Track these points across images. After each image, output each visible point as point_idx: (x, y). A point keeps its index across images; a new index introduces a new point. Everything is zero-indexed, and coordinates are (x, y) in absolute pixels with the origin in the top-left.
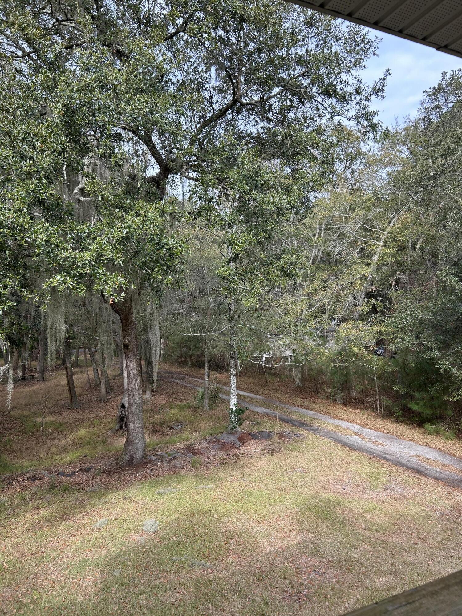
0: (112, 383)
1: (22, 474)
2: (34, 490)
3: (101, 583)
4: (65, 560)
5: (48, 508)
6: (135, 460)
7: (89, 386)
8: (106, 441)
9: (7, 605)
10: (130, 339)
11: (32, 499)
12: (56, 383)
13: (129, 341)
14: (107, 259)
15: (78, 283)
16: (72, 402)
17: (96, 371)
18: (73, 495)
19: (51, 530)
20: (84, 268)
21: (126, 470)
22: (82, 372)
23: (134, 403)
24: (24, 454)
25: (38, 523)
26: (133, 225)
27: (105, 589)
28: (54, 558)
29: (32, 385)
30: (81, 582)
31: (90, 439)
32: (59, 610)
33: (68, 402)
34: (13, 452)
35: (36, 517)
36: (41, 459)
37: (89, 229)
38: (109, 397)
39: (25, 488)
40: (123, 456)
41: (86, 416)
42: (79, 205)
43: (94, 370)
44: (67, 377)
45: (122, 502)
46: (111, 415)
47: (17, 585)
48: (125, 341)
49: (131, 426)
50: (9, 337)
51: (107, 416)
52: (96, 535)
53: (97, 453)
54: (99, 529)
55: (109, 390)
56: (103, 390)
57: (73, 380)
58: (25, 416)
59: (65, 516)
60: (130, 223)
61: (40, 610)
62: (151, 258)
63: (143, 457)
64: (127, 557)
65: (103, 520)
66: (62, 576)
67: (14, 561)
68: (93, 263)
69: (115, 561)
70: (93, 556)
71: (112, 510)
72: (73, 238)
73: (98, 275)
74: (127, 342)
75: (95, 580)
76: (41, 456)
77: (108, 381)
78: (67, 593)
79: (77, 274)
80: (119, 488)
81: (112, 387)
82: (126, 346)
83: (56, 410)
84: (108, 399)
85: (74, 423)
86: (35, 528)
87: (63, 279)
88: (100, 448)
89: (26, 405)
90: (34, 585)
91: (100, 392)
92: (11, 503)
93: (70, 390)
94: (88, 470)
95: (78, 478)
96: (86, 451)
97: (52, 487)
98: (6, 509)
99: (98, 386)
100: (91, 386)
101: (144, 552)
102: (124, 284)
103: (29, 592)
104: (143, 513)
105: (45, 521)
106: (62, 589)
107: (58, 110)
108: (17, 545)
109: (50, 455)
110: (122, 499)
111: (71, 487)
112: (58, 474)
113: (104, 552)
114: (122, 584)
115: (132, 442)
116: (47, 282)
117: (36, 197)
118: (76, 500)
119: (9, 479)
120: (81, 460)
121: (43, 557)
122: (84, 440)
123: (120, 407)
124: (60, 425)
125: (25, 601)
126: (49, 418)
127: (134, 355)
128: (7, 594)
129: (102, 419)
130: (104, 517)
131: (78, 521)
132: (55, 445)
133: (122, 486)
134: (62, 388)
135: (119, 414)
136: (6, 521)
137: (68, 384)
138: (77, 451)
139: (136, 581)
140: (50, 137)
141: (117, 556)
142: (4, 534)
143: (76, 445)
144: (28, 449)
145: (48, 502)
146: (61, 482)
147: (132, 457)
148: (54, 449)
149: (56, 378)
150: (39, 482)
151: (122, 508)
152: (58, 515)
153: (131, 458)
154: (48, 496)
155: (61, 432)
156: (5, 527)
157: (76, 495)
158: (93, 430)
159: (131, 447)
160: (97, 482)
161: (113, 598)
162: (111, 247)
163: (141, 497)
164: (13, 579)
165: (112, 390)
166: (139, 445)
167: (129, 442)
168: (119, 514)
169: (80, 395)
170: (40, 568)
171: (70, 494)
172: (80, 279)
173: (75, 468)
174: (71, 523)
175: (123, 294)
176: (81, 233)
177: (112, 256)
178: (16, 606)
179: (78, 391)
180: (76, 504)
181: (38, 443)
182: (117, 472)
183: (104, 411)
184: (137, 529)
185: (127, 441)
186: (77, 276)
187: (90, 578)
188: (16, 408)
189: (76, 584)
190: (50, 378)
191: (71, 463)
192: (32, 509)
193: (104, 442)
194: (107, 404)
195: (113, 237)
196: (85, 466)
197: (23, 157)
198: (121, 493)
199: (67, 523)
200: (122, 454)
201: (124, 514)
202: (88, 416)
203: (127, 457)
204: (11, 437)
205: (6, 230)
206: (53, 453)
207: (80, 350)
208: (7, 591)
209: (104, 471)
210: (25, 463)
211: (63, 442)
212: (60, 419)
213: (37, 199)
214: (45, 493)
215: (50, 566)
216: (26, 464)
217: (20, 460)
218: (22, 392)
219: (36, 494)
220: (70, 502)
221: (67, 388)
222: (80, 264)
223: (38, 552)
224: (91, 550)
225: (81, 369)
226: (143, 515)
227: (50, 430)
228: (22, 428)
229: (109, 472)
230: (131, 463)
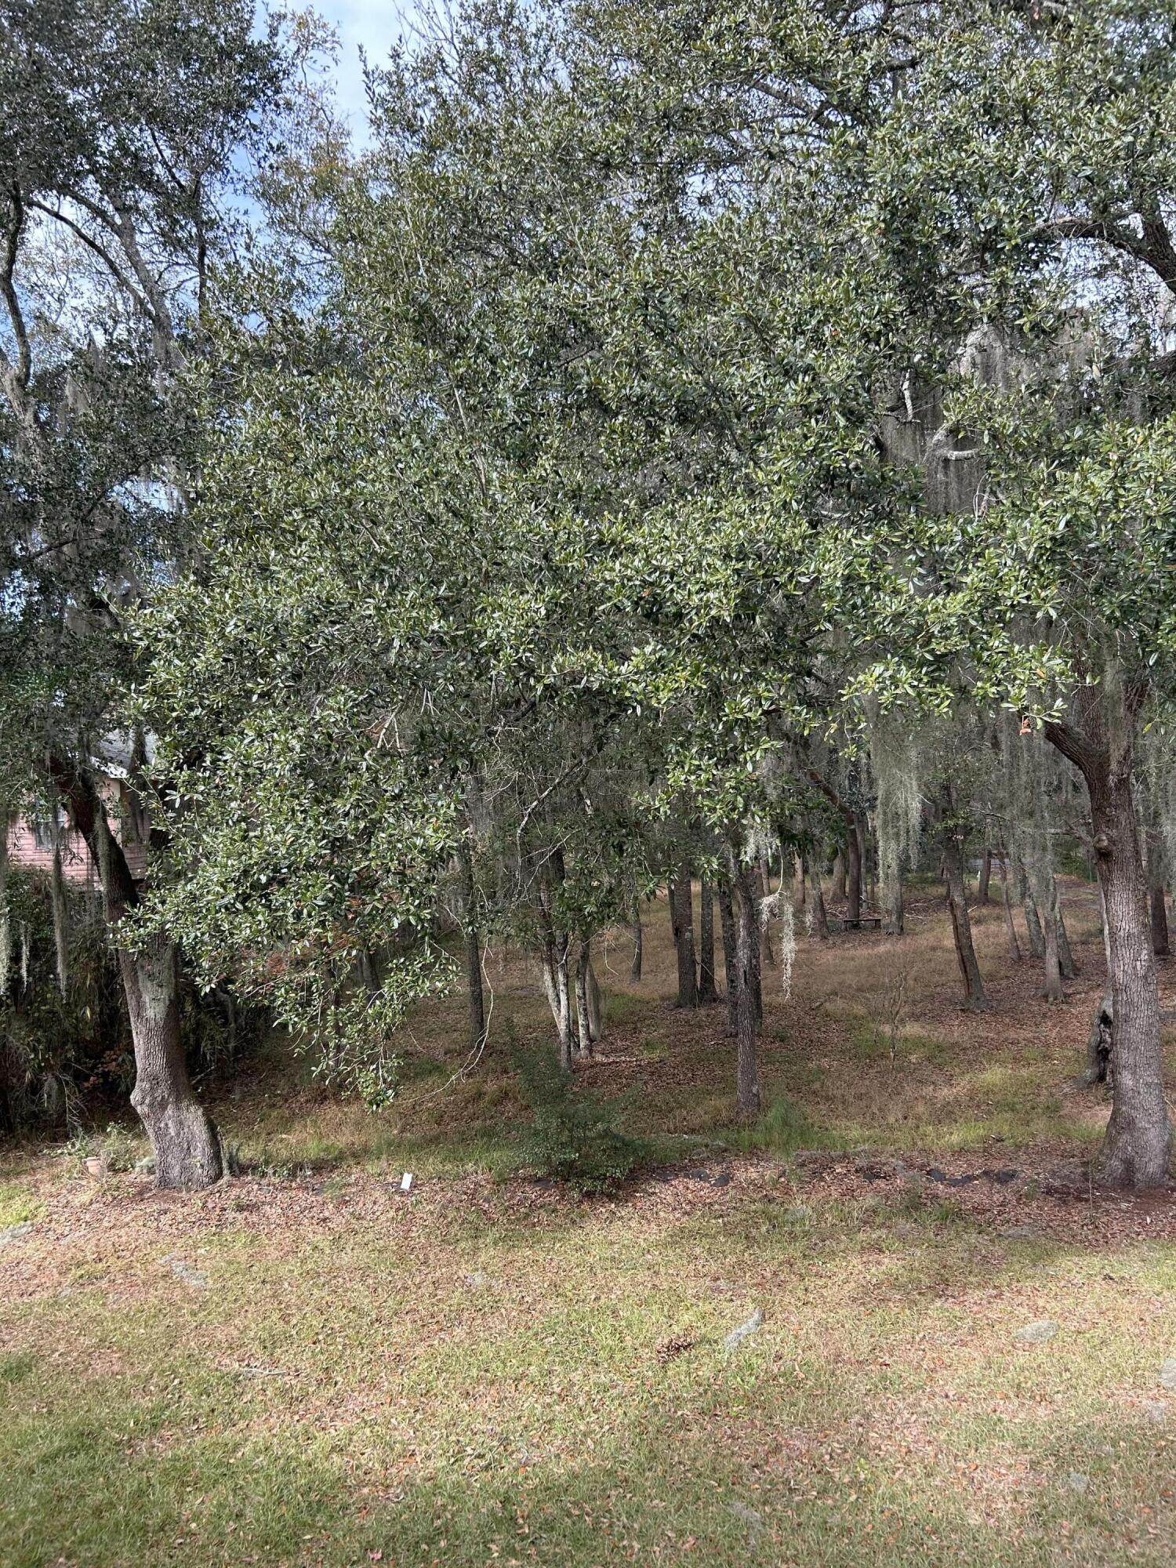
0: (1079, 953)
1: (845, 1156)
2: (870, 1201)
3: (1031, 1494)
4: (937, 1400)
5: (901, 1256)
6: (1139, 1175)
7: (1015, 956)
8: (1057, 1109)
9: (797, 1472)
10: (1114, 833)
11: (865, 1223)
12: (932, 942)
13: (1111, 840)
14: (1012, 606)
15: (932, 682)
16: (969, 994)
17: (1033, 918)
18: (965, 1236)
19: (908, 1312)
20: (946, 638)
21: (1113, 1200)
22: (998, 918)
23: (1133, 1015)
24: (851, 1109)
25: (878, 1286)
26: (1086, 498)
27: (1043, 1516)
28: (913, 1389)
29: (876, 943)
30: (977, 1475)
31: (1015, 1094)
32: (917, 1531)
33: (960, 992)
34: (828, 1098)
35: (873, 1270)
36: (891, 1128)
37: (964, 532)
38: (1070, 991)
39: (850, 1192)
40: (1102, 1159)
41: (1005, 1035)
42: (946, 474)
43: (1028, 913)
44: (956, 928)
45: (1100, 1286)
46: (1074, 1040)
47: (822, 1429)
48: (1100, 840)
49: (1127, 1080)
50: (780, 827)
51: (1063, 1042)
52: (1021, 1359)
53: (1034, 1136)
54: (1031, 1344)
55: (1069, 970)
56: (1052, 968)
57: (969, 937)
58: (855, 1018)
59: (941, 1285)
60: (1075, 493)
61: (872, 1512)
62: (1150, 590)
63: (1166, 1172)
64: (1108, 1448)
65: (1042, 1323)
66: (929, 1442)
67: (817, 1365)
68: (974, 623)
69: (1073, 1449)
70: (1014, 1415)
71: (1069, 1302)
72: (920, 562)
73: (986, 654)
74: (1105, 843)
75: (1018, 1482)
76: (891, 1120)
77: (1066, 945)
78: (941, 1490)
79: (928, 657)
80: (1091, 1247)
81: (1078, 965)
82: (1104, 855)
83: (930, 1008)
84: (1066, 995)
85: (975, 1048)
86: (870, 1296)
87: (890, 672)
88: (1040, 1125)
89: (859, 990)
90: (860, 1443)
91: (1044, 975)
92: (819, 1222)
93: (963, 962)
94: (1005, 1178)
95: (979, 1194)
96: (1002, 1125)
97: (913, 1205)
98: (806, 1234)
99: (1038, 957)
100: (1020, 957)
101: (1162, 1449)
102: (1062, 674)
103: (847, 1456)
104: (1161, 1334)
105: (893, 1286)
106: (928, 1475)
107: (869, 224)
108: (824, 1328)
109: (911, 1122)
110: (1099, 1278)
111: (959, 1214)
112: (928, 1173)
113: (1042, 1411)
114: (1092, 1521)
115: (1131, 1124)
116: (851, 684)
117: (821, 468)
118: (973, 1250)
119: (815, 1162)
120: (990, 1147)
121: (884, 1378)
122: (999, 1097)
123: (1097, 1021)
124: (940, 1048)
125: (837, 1475)
126: (912, 1029)
127: (1129, 879)
128: (797, 1443)
129: (1048, 1045)
130: (1047, 1315)
131: (976, 1309)
132: (924, 1098)
133: (1099, 1242)
134: (947, 955)
135: (1094, 1040)
136: (806, 1263)
137: (959, 948)
138: (980, 1124)
139: (1133, 1524)
140: (849, 302)
141: (1079, 1437)
142: (800, 1294)
143: (978, 1106)
144: (860, 1097)
145: (902, 1238)
146: (936, 1197)
147: (1129, 1164)
148: (920, 1108)
149: (932, 929)
150: (881, 1183)
151: (1098, 1304)
152: (926, 1281)
153: (1127, 1169)
154: (904, 1225)
155: (940, 1067)
156: (802, 1278)
157: (973, 1238)
158: (1024, 1072)
159: (1125, 1137)
160: (1028, 1215)
161: (1064, 1550)
162: (1023, 573)
163: (1157, 1288)
164: (812, 1411)
165: (1077, 971)
166: (1151, 1136)
167: (1120, 1124)
168: (1089, 1317)
169: (992, 977)
170: (877, 1403)
171: (957, 1232)
172: (938, 669)
173: (970, 1165)
174: (957, 1308)
175: (1059, 703)
176: (941, 545)
177: (1028, 598)
178: (818, 1481)
179: (984, 967)
180: (970, 1261)
181: (883, 1085)
182: (1087, 1200)
183: (1055, 1026)
184: (1143, 1376)
185: (1113, 1118)
186: (930, 664)
187: (1003, 1471)
188: (836, 994)
189: (964, 1474)
190: (918, 930)
191: (961, 1151)
192: (863, 1248)
193: (1053, 1110)
194: (1065, 1007)
195: (1028, 544)
196: (997, 1166)
197: (789, 373)
198: (1096, 1260)
199: (946, 1306)
200: (1101, 1152)
201: (1102, 1322)
202: (1012, 1034)
203: (1115, 1163)
204: (825, 1062)
205: (750, 563)
206: (918, 1118)
207: (993, 861)
208: (798, 1437)
209: (1050, 1191)
210: (853, 1131)
211: (945, 1093)
212: (939, 1034)
213: (823, 472)
214: (895, 1215)
215: (901, 1405)
216: (855, 1134)
217: (844, 1123)
218: (853, 959)
219: (874, 1212)
220: (956, 1254)
221: (955, 956)
222: (936, 630)
223: (875, 1361)
224: (1007, 1397)
225: (997, 911)
226: (1162, 1339)
227: (913, 1058)
228: (848, 1045)
229: (1063, 1195)
230: (1127, 1182)
